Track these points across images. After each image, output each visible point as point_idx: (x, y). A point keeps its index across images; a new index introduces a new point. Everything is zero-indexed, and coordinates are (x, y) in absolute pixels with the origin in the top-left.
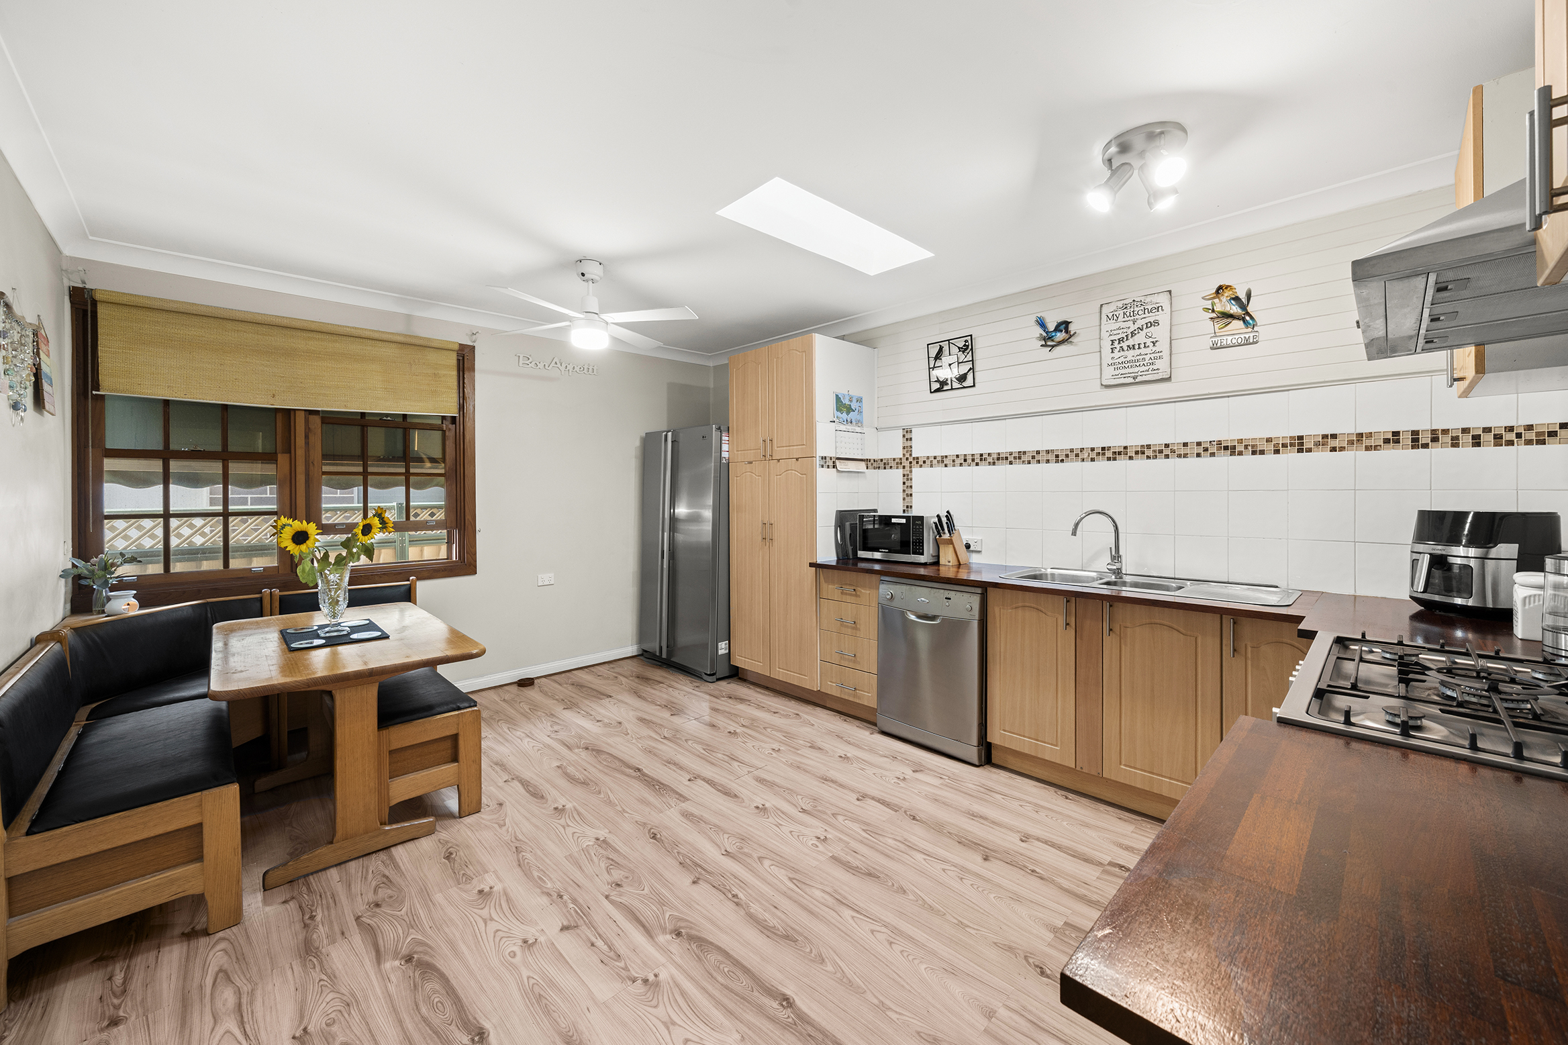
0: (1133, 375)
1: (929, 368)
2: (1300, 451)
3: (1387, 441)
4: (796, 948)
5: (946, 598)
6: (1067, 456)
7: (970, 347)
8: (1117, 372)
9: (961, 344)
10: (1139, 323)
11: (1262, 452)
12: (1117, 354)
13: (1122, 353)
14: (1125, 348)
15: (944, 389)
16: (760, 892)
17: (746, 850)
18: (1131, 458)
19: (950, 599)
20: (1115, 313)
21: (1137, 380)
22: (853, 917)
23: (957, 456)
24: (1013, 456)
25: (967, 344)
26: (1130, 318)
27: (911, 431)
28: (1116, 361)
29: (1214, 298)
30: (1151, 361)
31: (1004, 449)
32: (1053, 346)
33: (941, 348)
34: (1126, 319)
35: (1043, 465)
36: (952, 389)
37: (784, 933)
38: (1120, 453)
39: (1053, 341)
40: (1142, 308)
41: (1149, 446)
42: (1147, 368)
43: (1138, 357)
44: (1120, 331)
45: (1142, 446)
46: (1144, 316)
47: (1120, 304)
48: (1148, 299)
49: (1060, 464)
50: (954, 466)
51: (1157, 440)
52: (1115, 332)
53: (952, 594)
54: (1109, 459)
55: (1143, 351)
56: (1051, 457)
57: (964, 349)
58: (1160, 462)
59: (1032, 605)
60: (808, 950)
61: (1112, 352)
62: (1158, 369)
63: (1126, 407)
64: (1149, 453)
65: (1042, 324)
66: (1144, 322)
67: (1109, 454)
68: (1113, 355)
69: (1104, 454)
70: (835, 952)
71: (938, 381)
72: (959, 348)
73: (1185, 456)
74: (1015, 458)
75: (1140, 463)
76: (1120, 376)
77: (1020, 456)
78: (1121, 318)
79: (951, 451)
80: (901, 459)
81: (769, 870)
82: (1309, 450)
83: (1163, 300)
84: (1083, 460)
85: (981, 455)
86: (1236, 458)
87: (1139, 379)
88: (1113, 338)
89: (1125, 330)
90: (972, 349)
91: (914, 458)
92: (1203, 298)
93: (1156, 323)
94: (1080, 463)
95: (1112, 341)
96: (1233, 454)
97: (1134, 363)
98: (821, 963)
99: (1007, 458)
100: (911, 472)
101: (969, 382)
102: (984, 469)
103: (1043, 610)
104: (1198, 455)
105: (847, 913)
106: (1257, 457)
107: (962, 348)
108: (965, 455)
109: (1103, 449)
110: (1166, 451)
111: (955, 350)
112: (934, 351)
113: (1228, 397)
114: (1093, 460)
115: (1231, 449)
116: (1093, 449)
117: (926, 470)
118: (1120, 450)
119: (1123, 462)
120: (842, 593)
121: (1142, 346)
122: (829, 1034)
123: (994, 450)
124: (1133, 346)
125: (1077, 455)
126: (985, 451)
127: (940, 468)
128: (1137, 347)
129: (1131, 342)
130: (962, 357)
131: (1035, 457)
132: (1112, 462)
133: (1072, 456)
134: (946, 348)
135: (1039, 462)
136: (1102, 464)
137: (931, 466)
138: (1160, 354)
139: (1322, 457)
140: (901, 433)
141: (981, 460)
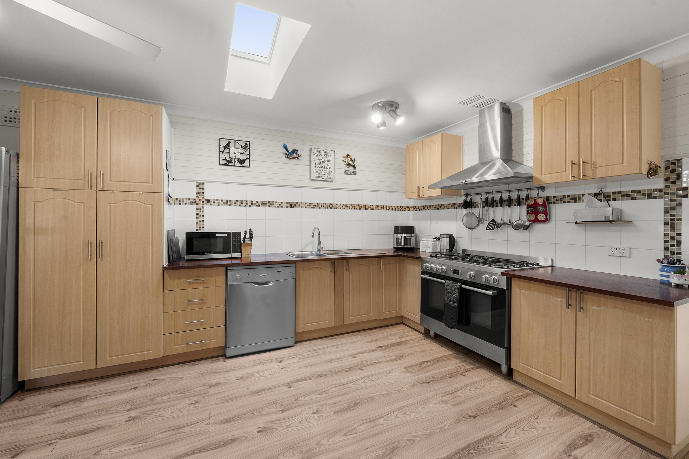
0: (322, 177)
1: (220, 152)
2: (365, 209)
3: (382, 208)
4: (402, 449)
5: (278, 271)
6: (295, 205)
7: (248, 147)
8: (317, 175)
9: (243, 145)
10: (325, 159)
11: (357, 209)
12: (317, 168)
13: (319, 169)
14: (320, 167)
15: (229, 165)
16: (350, 452)
17: (305, 450)
18: (320, 208)
19: (280, 271)
20: (317, 153)
21: (324, 180)
22: (385, 420)
23: (237, 201)
24: (270, 203)
25: (247, 145)
26: (321, 156)
27: (203, 184)
28: (317, 171)
29: (346, 158)
30: (328, 174)
31: (265, 200)
32: (291, 159)
33: (229, 143)
34: (320, 156)
35: (285, 209)
36: (235, 166)
37: (390, 450)
38: (316, 206)
39: (291, 156)
40: (326, 154)
41: (325, 204)
42: (327, 176)
43: (324, 171)
44: (318, 160)
45: (323, 204)
46: (326, 157)
47: (319, 150)
48: (328, 151)
49: (292, 208)
50: (235, 206)
51: (328, 202)
52: (316, 160)
53: (281, 269)
54: (312, 208)
55: (326, 169)
56: (288, 205)
57: (245, 147)
58: (329, 210)
59: (317, 267)
60: (404, 444)
61: (315, 167)
62: (331, 177)
63: (318, 189)
64: (325, 206)
65: (286, 148)
66: (326, 159)
67: (312, 206)
68: (315, 168)
69: (310, 206)
70: (407, 434)
71: (226, 159)
72: (241, 146)
73: (337, 208)
74: (271, 204)
75: (323, 210)
76: (318, 177)
77: (273, 204)
78: (319, 155)
79: (234, 198)
80: (195, 199)
81: (330, 443)
82: (367, 209)
83: (332, 153)
84: (302, 207)
85: (252, 202)
86: (350, 210)
87: (324, 179)
88: (316, 162)
89: (320, 160)
90: (249, 149)
91: (206, 200)
92: (343, 157)
93: (330, 161)
94: (301, 209)
95: (315, 163)
96: (349, 209)
97: (323, 173)
98: (414, 441)
99: (266, 204)
100: (203, 207)
101: (246, 164)
102: (253, 208)
103: (322, 268)
104: (340, 208)
105: (381, 421)
106: (356, 210)
107: (243, 146)
108: (242, 201)
109: (310, 203)
110: (331, 206)
111: (238, 146)
112: (224, 143)
113: (348, 190)
114: (306, 208)
115: (349, 207)
116: (306, 203)
117: (215, 207)
118: (316, 205)
119: (317, 209)
120: (189, 284)
121: (326, 168)
122: (458, 451)
123: (260, 199)
124: (323, 167)
125: (299, 205)
126: (254, 200)
127: (225, 206)
128: (324, 167)
129: (322, 165)
130: (242, 151)
131: (281, 205)
132: (313, 209)
133: (297, 205)
134: (232, 145)
135: (283, 207)
136: (309, 210)
137: (219, 205)
138: (331, 172)
139: (369, 211)
140: (195, 184)
141: (252, 204)
